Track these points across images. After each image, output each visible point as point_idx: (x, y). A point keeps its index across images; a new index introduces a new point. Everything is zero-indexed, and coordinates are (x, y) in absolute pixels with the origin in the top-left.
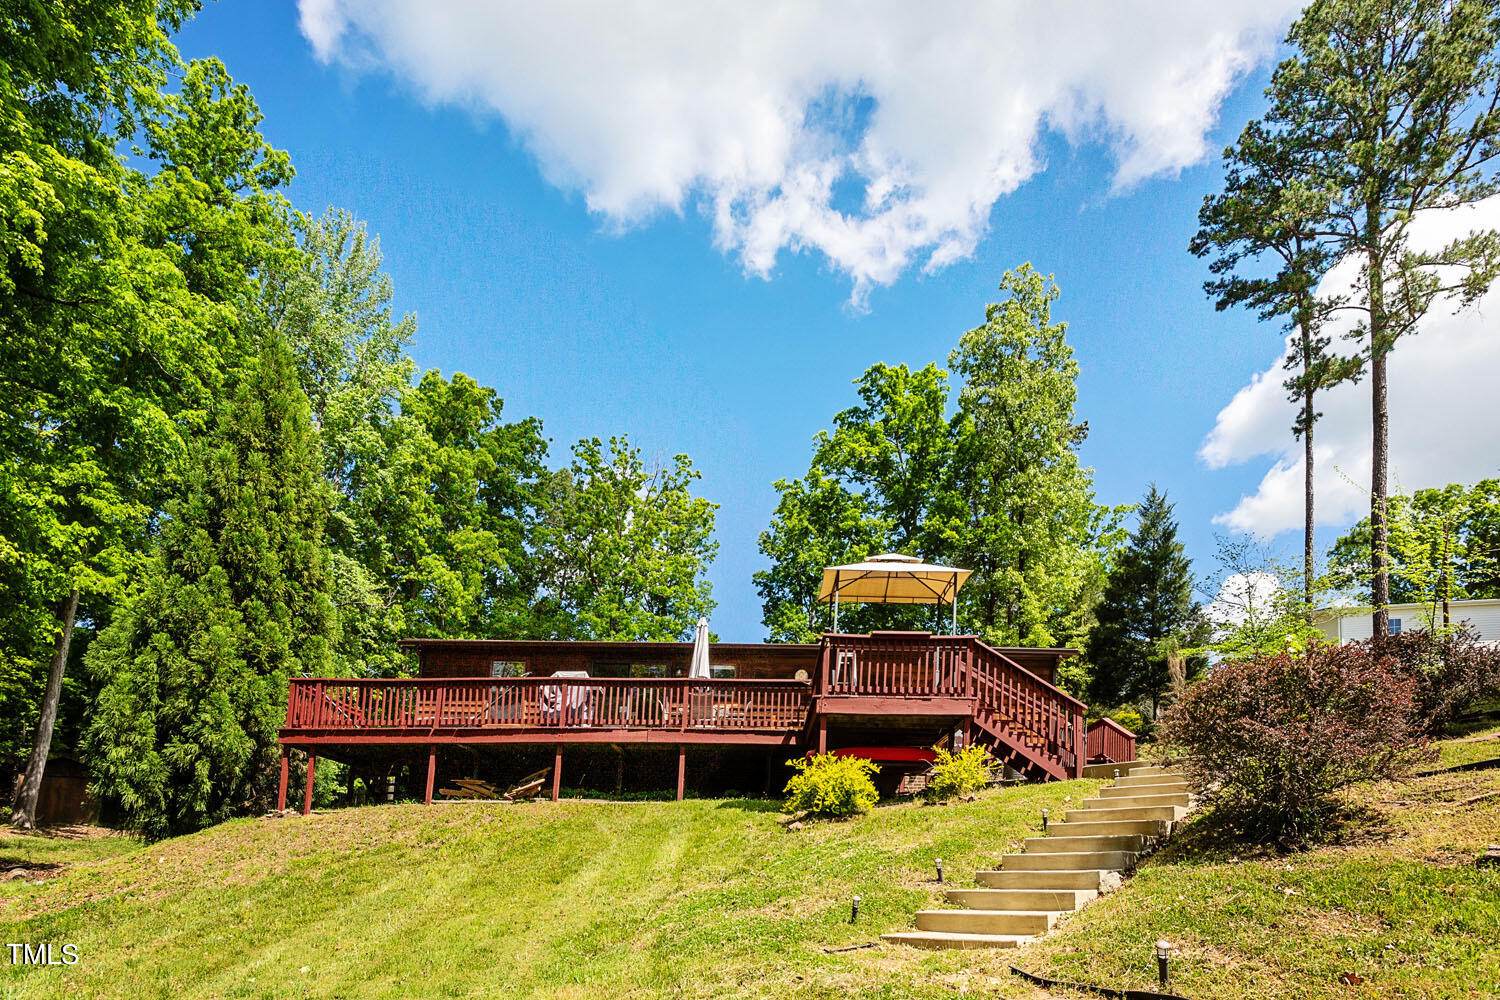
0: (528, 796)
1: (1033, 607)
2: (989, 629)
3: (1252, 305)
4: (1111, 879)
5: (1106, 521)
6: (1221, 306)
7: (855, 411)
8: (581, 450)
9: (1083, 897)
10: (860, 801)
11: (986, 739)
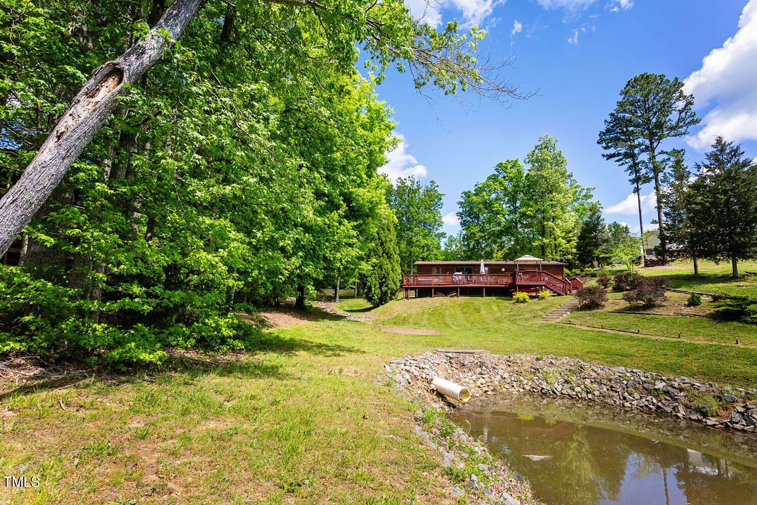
0: (453, 296)
1: (558, 232)
2: (544, 239)
3: (617, 161)
4: (569, 313)
5: (584, 193)
6: (607, 159)
7: (494, 175)
8: (399, 181)
9: (564, 315)
10: (527, 300)
11: (549, 288)
